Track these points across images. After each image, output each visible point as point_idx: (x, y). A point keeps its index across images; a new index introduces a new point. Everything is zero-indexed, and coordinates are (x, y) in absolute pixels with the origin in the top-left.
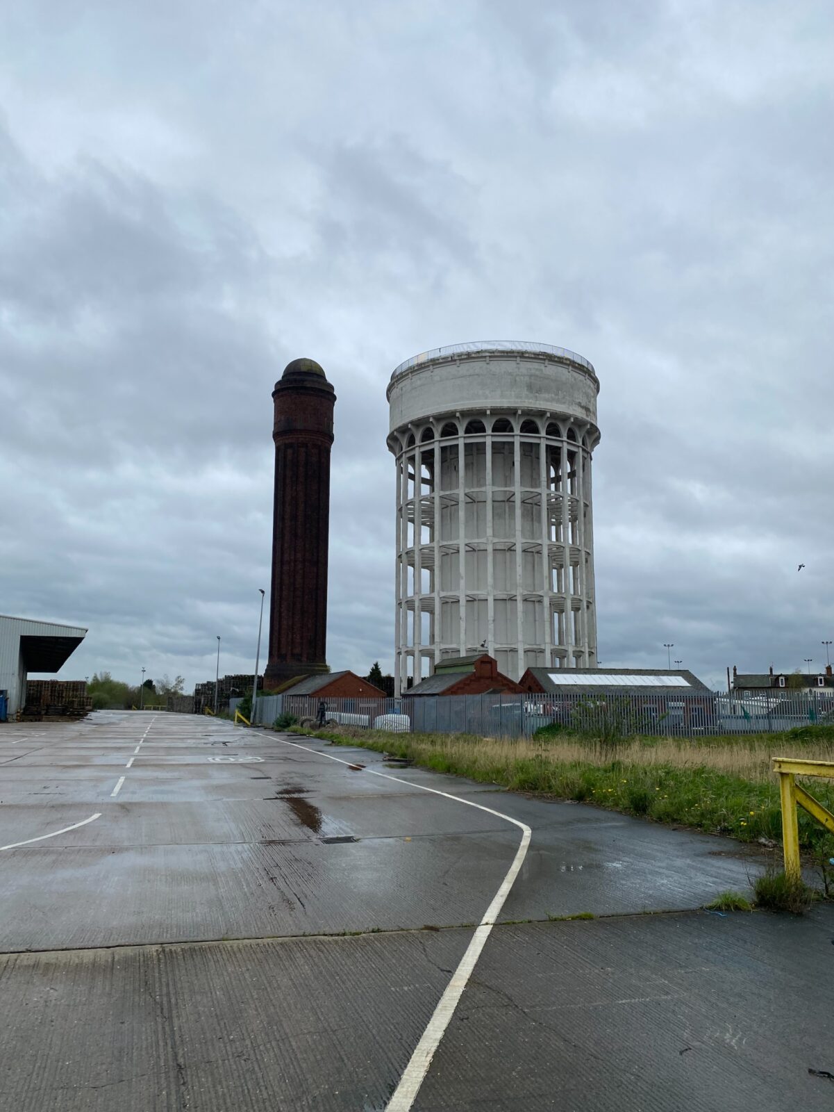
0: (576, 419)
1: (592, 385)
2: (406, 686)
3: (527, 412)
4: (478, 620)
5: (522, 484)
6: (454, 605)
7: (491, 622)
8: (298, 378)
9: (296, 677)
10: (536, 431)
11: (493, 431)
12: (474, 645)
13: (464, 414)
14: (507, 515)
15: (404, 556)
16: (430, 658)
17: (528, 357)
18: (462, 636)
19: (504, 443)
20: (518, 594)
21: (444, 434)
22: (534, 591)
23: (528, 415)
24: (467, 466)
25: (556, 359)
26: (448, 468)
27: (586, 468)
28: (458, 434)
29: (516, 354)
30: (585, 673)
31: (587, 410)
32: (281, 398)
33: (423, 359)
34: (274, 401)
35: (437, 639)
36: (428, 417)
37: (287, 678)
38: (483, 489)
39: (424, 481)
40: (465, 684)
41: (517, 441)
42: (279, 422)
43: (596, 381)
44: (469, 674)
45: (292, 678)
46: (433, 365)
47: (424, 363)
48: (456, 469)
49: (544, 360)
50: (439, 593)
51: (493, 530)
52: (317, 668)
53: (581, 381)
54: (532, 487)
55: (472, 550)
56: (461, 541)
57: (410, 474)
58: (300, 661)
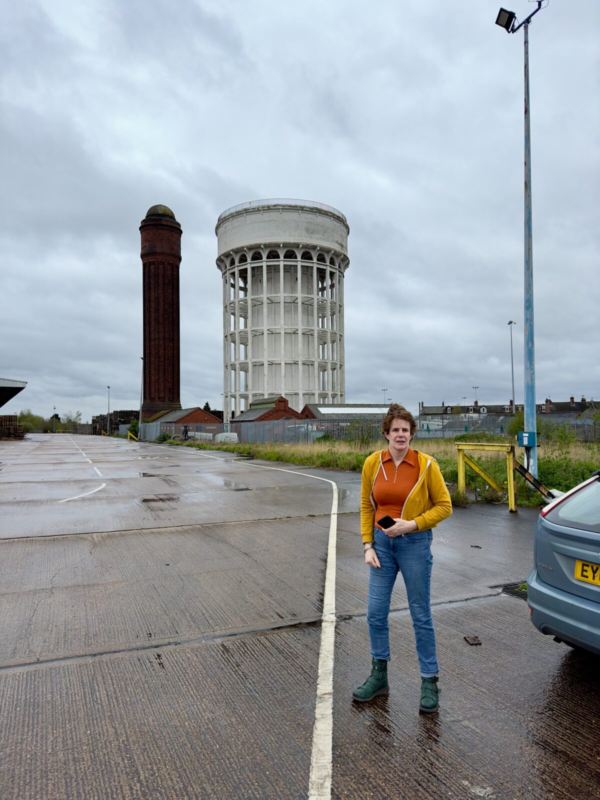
0: (335, 251)
1: (345, 230)
2: (231, 416)
3: (306, 246)
4: (275, 376)
5: (302, 292)
6: (260, 367)
7: (283, 377)
8: (157, 218)
9: (162, 412)
10: (311, 258)
11: (284, 258)
12: (273, 391)
13: (267, 246)
14: (293, 312)
15: (229, 337)
16: (245, 399)
17: (306, 211)
18: (266, 386)
19: (291, 265)
20: (299, 360)
21: (254, 258)
22: (309, 358)
23: (306, 248)
24: (268, 279)
25: (323, 212)
26: (256, 280)
27: (340, 282)
28: (262, 259)
29: (298, 208)
30: (339, 407)
31: (342, 246)
32: (145, 231)
33: (239, 209)
34: (141, 233)
35: (250, 387)
36: (243, 247)
37: (156, 412)
38: (278, 295)
39: (241, 288)
40: (269, 415)
41: (299, 264)
42: (145, 247)
43: (347, 227)
44: (271, 409)
45: (159, 412)
46: (246, 213)
47: (240, 212)
48: (261, 281)
49: (316, 212)
50: (251, 360)
51: (285, 321)
52: (174, 406)
53: (338, 227)
54: (308, 294)
55: (271, 333)
56: (265, 327)
57: (231, 284)
58: (164, 402)
